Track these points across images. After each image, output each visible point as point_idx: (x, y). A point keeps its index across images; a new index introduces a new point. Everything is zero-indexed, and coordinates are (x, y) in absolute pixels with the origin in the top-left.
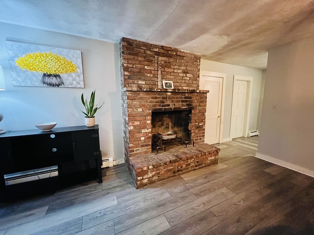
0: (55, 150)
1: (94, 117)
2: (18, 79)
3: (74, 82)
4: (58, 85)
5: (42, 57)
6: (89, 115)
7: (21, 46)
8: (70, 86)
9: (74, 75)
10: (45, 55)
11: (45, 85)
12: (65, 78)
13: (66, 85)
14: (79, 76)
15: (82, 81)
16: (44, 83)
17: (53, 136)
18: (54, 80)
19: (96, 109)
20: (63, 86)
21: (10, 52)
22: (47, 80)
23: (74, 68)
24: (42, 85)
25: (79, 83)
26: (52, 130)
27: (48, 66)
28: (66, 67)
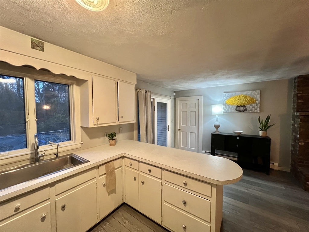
0: (237, 146)
1: (267, 131)
2: (226, 109)
3: (254, 109)
4: (243, 111)
5: (237, 98)
6: (263, 129)
7: (229, 94)
8: (251, 111)
9: (254, 105)
10: (239, 97)
11: (237, 111)
12: (248, 107)
13: (248, 110)
14: (257, 105)
15: (259, 108)
16: (236, 110)
17: (238, 138)
18: (242, 109)
19: (270, 126)
20: (246, 111)
21: (224, 98)
22: (238, 109)
23: (254, 101)
24: (235, 111)
25: (256, 109)
26: (240, 135)
27: (240, 101)
28: (249, 101)
